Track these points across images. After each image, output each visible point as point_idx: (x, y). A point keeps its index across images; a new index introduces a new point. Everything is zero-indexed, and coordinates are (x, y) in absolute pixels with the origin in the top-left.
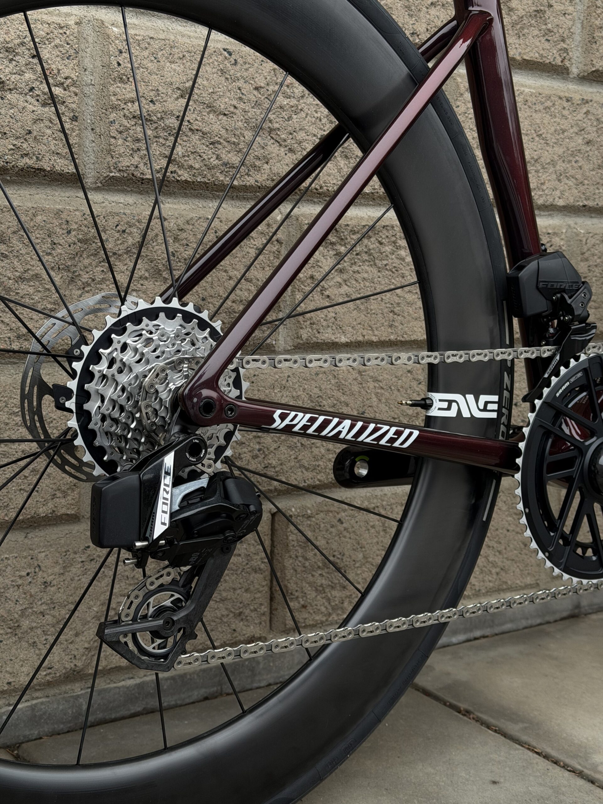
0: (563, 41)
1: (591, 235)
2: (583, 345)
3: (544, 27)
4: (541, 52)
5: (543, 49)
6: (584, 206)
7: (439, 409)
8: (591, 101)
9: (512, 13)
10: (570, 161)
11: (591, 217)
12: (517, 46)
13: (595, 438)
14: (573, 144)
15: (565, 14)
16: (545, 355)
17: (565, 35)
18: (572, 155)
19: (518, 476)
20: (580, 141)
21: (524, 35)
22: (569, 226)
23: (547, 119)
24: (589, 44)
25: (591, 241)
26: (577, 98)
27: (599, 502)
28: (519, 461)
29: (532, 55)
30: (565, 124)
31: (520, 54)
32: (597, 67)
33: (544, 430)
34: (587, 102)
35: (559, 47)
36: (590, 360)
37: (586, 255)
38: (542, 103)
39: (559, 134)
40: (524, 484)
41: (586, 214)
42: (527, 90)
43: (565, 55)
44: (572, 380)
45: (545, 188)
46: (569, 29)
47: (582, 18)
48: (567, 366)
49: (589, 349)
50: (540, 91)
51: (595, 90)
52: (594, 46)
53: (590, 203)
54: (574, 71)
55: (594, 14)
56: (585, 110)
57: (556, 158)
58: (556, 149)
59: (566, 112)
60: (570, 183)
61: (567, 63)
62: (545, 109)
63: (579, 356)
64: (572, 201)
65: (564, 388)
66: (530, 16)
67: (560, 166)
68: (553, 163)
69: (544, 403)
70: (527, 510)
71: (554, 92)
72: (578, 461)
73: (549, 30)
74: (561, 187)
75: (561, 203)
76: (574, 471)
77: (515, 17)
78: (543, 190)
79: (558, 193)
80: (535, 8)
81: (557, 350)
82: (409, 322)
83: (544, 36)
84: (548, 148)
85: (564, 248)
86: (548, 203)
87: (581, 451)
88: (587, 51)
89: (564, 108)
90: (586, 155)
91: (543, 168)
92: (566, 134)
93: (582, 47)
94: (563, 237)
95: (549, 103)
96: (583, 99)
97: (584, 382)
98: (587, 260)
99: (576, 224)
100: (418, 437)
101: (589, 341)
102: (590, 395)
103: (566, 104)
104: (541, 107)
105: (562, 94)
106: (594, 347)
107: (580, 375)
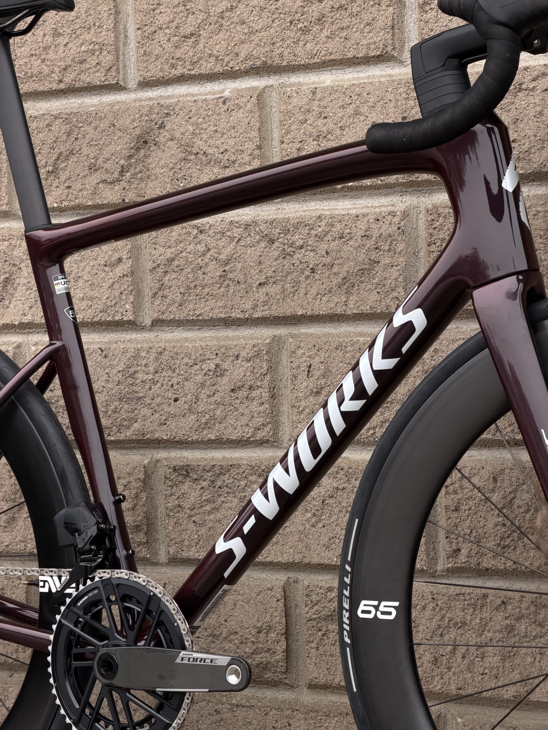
44: (90, 595)
65: (83, 600)
107: (95, 591)
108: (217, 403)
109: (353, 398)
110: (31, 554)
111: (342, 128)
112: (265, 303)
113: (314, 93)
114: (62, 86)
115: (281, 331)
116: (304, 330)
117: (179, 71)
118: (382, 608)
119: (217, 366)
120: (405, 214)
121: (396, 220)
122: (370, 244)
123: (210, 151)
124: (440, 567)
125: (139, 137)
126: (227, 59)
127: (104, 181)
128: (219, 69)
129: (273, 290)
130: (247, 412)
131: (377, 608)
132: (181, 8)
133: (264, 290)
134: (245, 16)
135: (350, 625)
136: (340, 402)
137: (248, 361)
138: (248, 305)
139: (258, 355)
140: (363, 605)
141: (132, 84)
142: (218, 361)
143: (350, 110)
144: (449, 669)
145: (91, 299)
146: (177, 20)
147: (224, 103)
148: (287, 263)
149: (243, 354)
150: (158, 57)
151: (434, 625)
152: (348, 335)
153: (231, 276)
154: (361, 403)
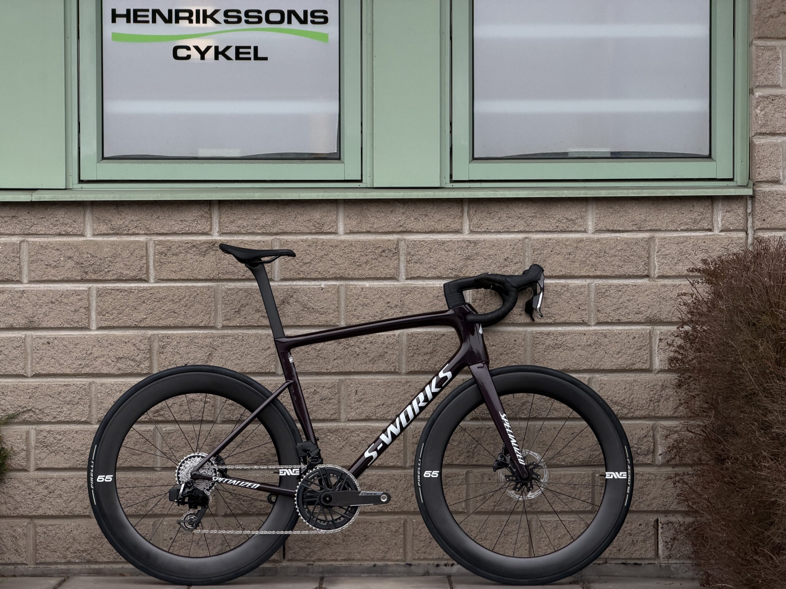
3: (385, 360)
4: (385, 368)
32: (412, 370)
35: (392, 365)
38: (386, 385)
43: (396, 367)
44: (315, 474)
50: (385, 380)
54: (402, 372)
61: (397, 370)
62: (388, 386)
65: (312, 476)
66: (378, 357)
69: (304, 480)
107: (317, 473)
108: (314, 405)
109: (424, 402)
110: (276, 461)
111: (374, 303)
112: (337, 366)
113: (362, 289)
114: (244, 277)
115: (342, 377)
116: (352, 377)
117: (302, 276)
118: (433, 473)
119: (315, 390)
120: (399, 335)
121: (396, 337)
122: (384, 346)
123: (315, 307)
124: (408, 465)
125: (283, 300)
126: (324, 273)
127: (262, 316)
128: (320, 276)
129: (339, 361)
130: (327, 408)
131: (431, 473)
132: (304, 252)
133: (336, 361)
134: (333, 258)
135: (421, 480)
136: (418, 403)
137: (329, 388)
138: (330, 367)
139: (334, 387)
140: (426, 473)
141: (276, 279)
142: (315, 388)
143: (377, 296)
144: (410, 502)
145: (255, 363)
146: (302, 257)
147: (322, 289)
148: (346, 351)
149: (327, 386)
150: (291, 270)
151: (405, 486)
152: (372, 379)
153: (321, 355)
154: (426, 403)
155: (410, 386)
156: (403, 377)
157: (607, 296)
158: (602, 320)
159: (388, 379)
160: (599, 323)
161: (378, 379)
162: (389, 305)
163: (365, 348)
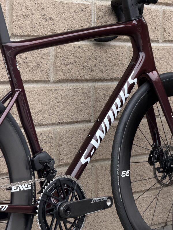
0: (47, 72)
1: (62, 131)
2: (54, 177)
3: (40, 69)
4: (40, 77)
5: (40, 76)
6: (59, 123)
7: (14, 190)
8: (58, 89)
9: (29, 67)
10: (53, 109)
11: (62, 125)
12: (32, 76)
13: (59, 202)
14: (53, 104)
15: (47, 64)
16: (43, 181)
17: (47, 71)
18: (53, 107)
19: (37, 215)
20: (56, 102)
21: (33, 72)
22: (55, 129)
23: (43, 97)
24: (56, 72)
25: (63, 134)
26: (53, 89)
27: (62, 221)
28: (37, 211)
29: (37, 78)
30: (50, 98)
31: (33, 78)
32: (59, 79)
33: (44, 202)
34: (57, 90)
35: (46, 74)
36: (56, 180)
37: (61, 138)
38: (41, 93)
39: (48, 101)
40: (39, 217)
41: (60, 125)
42: (36, 89)
43: (48, 76)
44: (51, 186)
45: (45, 119)
46: (48, 69)
47: (53, 64)
48: (49, 183)
49: (55, 177)
50: (41, 89)
51: (60, 85)
52: (57, 72)
53: (61, 121)
54: (52, 80)
55: (57, 62)
56: (56, 92)
57: (48, 109)
58: (48, 106)
59: (50, 94)
60: (53, 116)
61: (49, 79)
62: (43, 94)
63: (53, 180)
64: (54, 122)
65: (49, 189)
66: (35, 67)
67: (50, 111)
68: (47, 110)
69: (43, 194)
70: (41, 225)
71: (45, 88)
72: (55, 209)
73: (42, 70)
74: (50, 117)
75: (51, 123)
76: (54, 212)
77: (30, 68)
78: (44, 120)
79: (50, 120)
80: (36, 64)
81: (46, 179)
82: (2, 167)
83: (40, 72)
84: (45, 106)
85: (53, 137)
86: (46, 123)
87: (55, 206)
88: (55, 74)
89: (49, 93)
90: (58, 106)
91: (44, 113)
92: (50, 101)
93: (54, 73)
94: (53, 133)
95: (44, 92)
96: (55, 89)
97: (55, 187)
98: (62, 140)
99: (57, 128)
100: (8, 207)
101: (55, 175)
102: (57, 190)
103: (50, 92)
104: (41, 94)
105: (48, 89)
106: (57, 177)
107: (53, 185)
131: (126, 173)
135: (119, 180)
136: (117, 108)
140: (123, 173)
155: (57, 93)
156: (51, 85)
157: (168, 20)
158: (167, 38)
159: (41, 87)
160: (165, 41)
161: (35, 88)
162: (44, 17)
163: (26, 58)
